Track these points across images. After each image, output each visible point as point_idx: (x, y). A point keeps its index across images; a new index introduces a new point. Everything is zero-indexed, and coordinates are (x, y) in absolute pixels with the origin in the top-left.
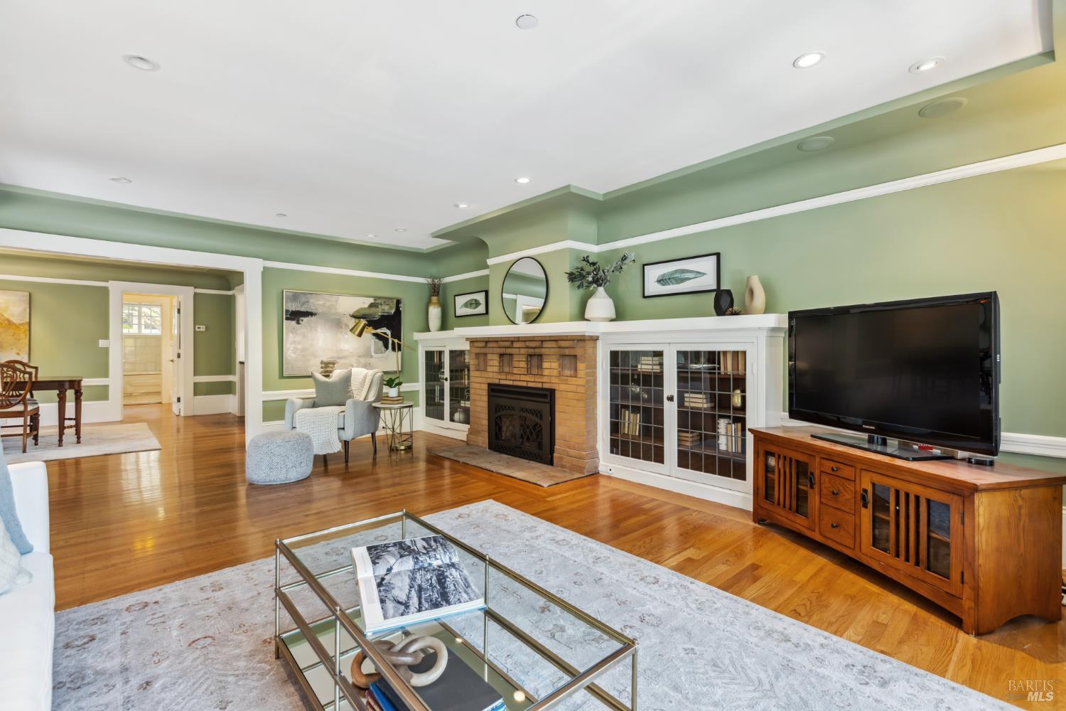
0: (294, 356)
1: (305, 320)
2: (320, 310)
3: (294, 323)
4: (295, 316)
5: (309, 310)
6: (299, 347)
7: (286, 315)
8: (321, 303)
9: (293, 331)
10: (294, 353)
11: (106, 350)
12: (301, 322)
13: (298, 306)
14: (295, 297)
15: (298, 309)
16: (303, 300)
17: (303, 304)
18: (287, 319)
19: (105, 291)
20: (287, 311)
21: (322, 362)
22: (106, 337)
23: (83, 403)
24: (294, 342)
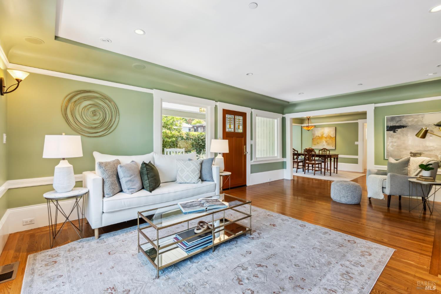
0: (392, 149)
1: (399, 130)
2: (410, 124)
3: (392, 132)
4: (392, 129)
5: (402, 125)
6: (395, 144)
7: (387, 128)
8: (410, 120)
9: (392, 136)
10: (392, 148)
11: (357, 145)
12: (396, 131)
13: (394, 123)
14: (392, 119)
15: (394, 125)
16: (398, 119)
17: (397, 122)
18: (387, 130)
19: (357, 123)
20: (387, 127)
21: (411, 153)
22: (357, 141)
23: (338, 163)
24: (392, 142)
